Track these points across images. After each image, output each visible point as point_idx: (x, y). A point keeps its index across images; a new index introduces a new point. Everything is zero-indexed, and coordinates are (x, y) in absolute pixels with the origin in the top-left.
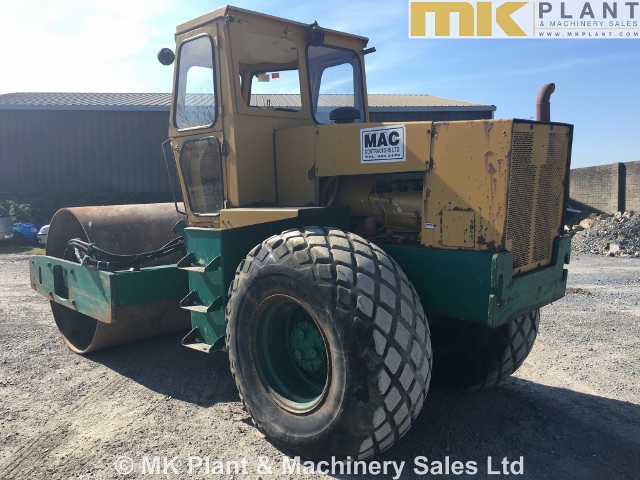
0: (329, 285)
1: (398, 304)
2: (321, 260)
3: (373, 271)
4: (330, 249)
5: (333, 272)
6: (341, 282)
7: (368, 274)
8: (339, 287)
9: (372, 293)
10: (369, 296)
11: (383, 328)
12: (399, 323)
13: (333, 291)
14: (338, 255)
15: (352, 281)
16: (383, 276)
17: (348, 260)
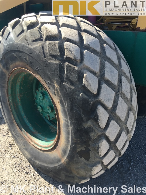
0: (57, 62)
1: (120, 81)
2: (51, 38)
3: (98, 49)
4: (59, 27)
5: (62, 49)
6: (68, 60)
7: (94, 51)
8: (67, 63)
9: (97, 70)
10: (94, 73)
11: (106, 104)
12: (120, 99)
13: (61, 67)
14: (66, 32)
15: (79, 58)
16: (108, 55)
17: (76, 38)
